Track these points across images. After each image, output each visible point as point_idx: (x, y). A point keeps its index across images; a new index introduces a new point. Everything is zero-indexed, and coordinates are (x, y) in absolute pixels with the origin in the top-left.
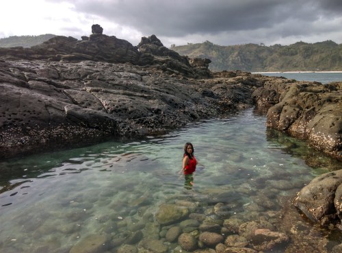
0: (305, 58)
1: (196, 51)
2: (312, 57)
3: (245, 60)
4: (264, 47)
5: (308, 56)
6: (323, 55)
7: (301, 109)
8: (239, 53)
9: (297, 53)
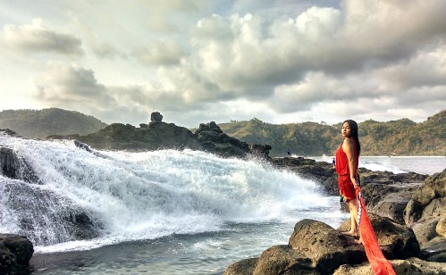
0: (377, 140)
1: (241, 130)
2: (385, 139)
3: (303, 142)
4: (326, 126)
5: (381, 137)
6: (400, 136)
7: (369, 197)
8: (295, 133)
9: (366, 134)
